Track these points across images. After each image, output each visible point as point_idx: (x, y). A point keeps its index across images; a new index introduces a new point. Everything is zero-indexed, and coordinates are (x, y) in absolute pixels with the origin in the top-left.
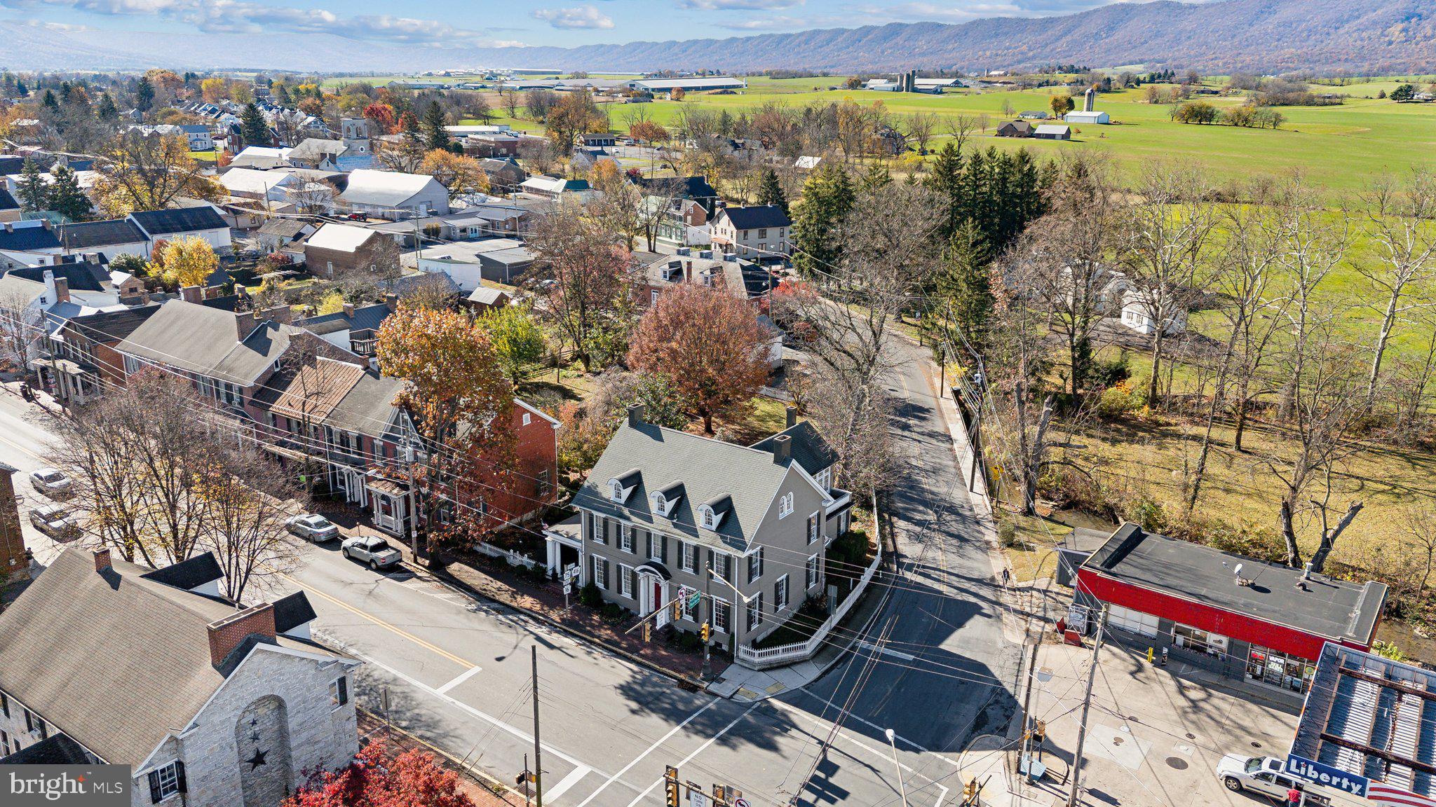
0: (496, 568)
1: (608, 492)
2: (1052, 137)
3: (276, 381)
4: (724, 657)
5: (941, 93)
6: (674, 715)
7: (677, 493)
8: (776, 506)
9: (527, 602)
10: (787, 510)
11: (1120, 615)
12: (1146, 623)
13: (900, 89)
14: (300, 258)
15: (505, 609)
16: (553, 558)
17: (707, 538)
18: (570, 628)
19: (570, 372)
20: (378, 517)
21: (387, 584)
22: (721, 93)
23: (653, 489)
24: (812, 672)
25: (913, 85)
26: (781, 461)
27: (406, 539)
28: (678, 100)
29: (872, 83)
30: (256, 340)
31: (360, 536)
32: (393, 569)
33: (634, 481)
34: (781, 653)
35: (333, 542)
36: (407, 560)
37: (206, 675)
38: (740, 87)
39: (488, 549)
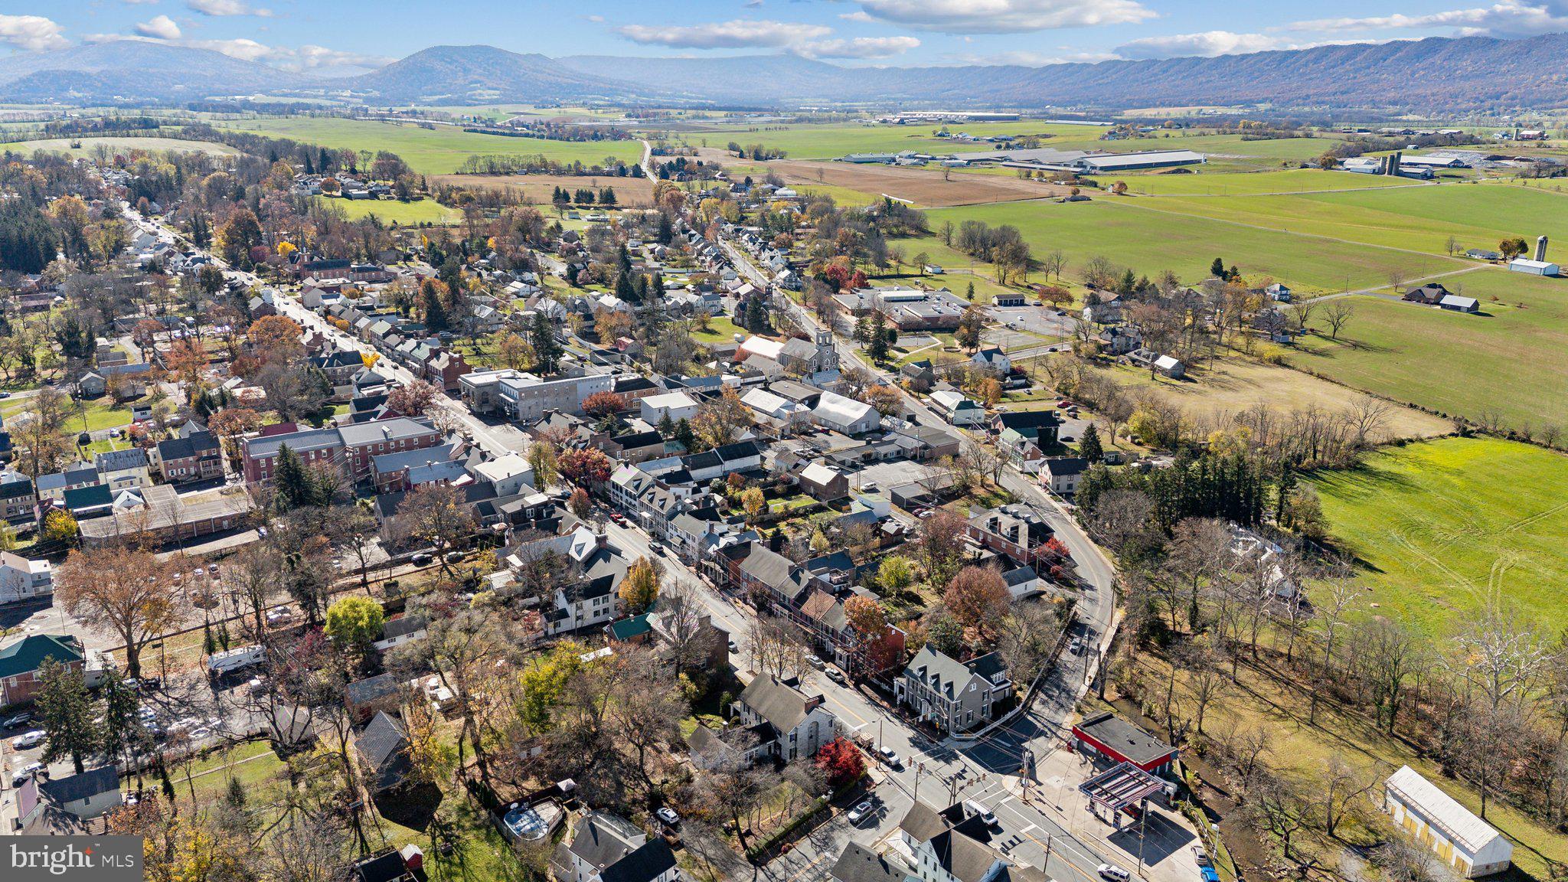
0: (876, 688)
1: (915, 672)
2: (1458, 308)
3: (802, 598)
4: (945, 734)
5: (1431, 177)
6: (923, 749)
7: (937, 677)
8: (968, 687)
9: (885, 704)
10: (974, 688)
11: (1086, 745)
12: (1094, 749)
13: (1380, 172)
14: (796, 481)
15: (877, 705)
16: (896, 690)
17: (943, 695)
18: (897, 716)
19: (925, 586)
20: (837, 661)
21: (840, 688)
22: (1174, 172)
23: (929, 674)
24: (973, 744)
25: (1399, 164)
26: (971, 672)
27: (846, 671)
28: (1120, 193)
29: (1350, 162)
30: (795, 576)
31: (831, 668)
32: (842, 683)
33: (924, 669)
34: (964, 736)
35: (822, 668)
36: (847, 681)
37: (803, 714)
38: (1199, 162)
39: (875, 681)
